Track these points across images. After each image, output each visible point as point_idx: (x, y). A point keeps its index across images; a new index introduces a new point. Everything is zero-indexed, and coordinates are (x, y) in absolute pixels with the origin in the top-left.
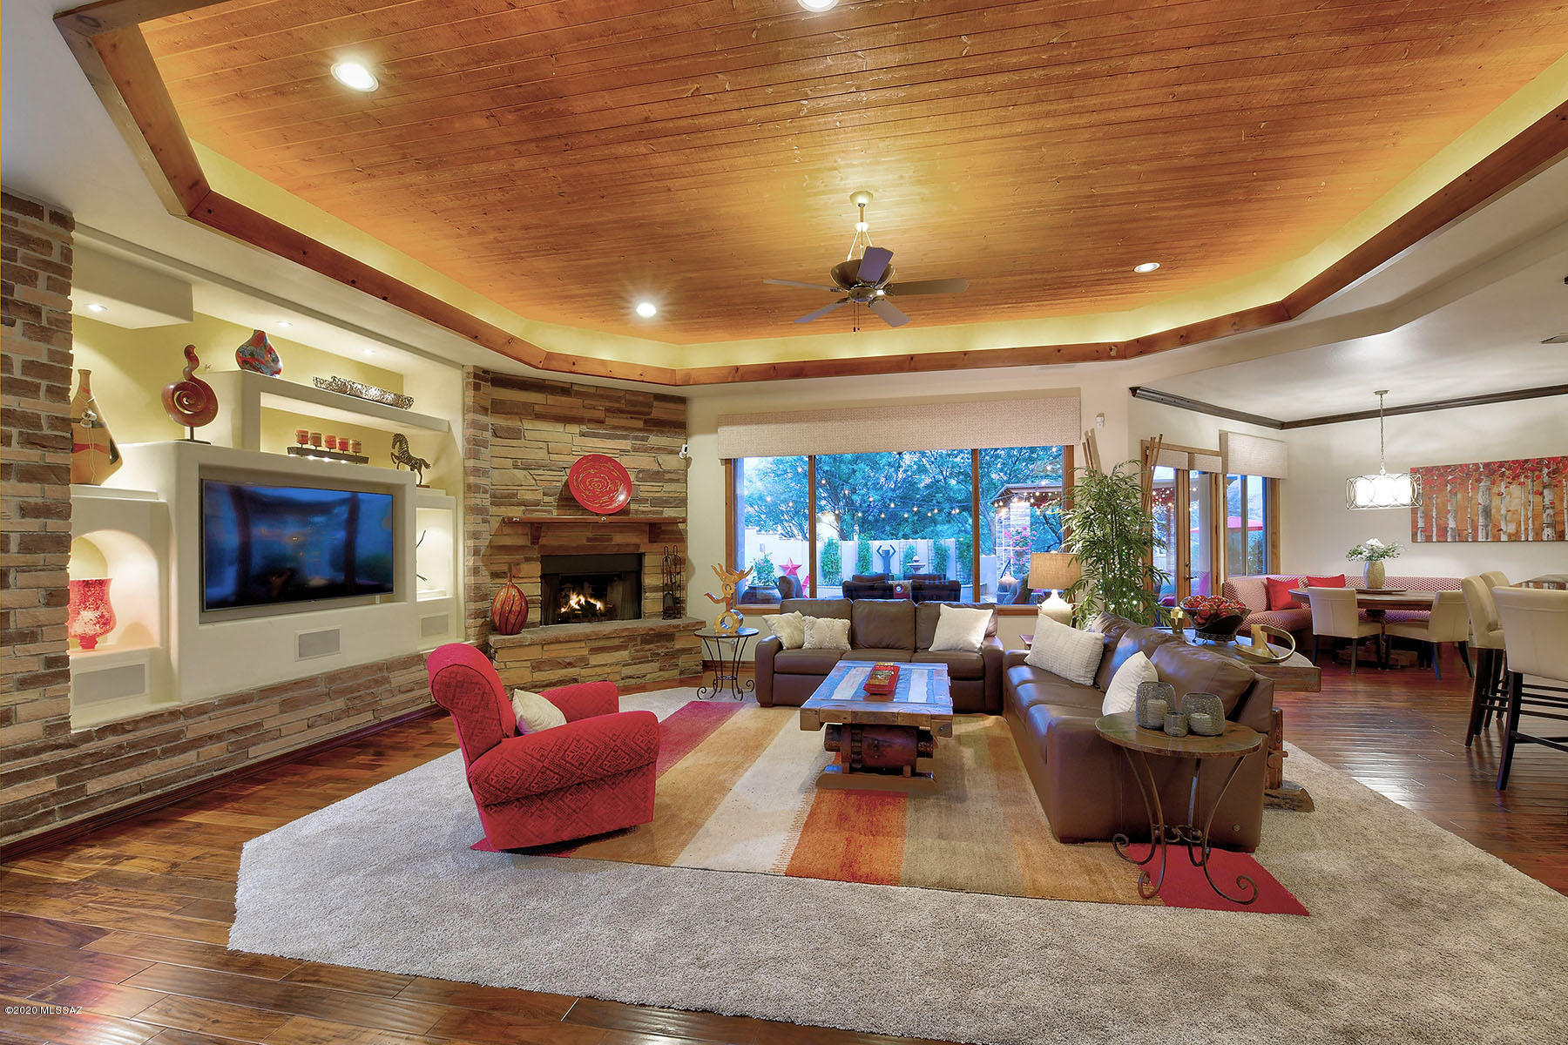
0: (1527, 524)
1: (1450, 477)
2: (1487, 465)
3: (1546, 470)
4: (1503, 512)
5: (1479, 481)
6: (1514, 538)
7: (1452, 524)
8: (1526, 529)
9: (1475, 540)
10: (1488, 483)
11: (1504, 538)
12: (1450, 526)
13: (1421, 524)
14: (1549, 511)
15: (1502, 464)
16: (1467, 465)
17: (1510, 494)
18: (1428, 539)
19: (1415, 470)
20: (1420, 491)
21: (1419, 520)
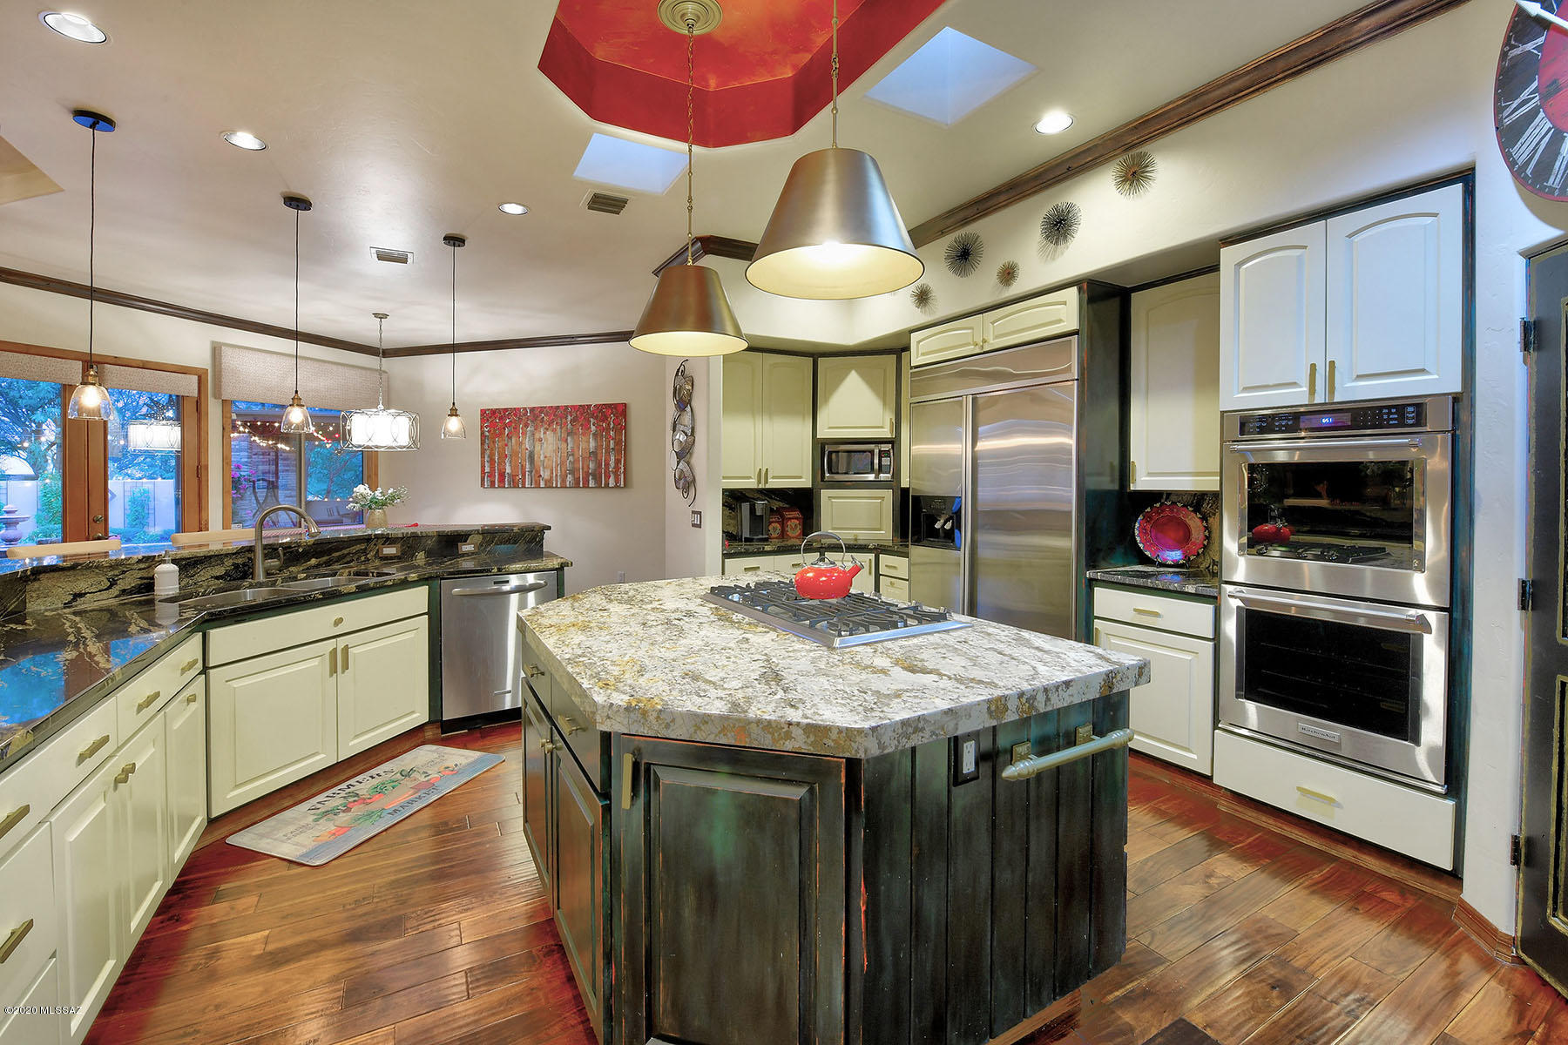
0: (557, 470)
1: (508, 421)
2: (532, 409)
3: (569, 418)
4: (542, 458)
5: (526, 425)
6: (549, 485)
7: (508, 470)
8: (556, 475)
9: (524, 487)
10: (533, 429)
11: (542, 485)
12: (507, 471)
13: (487, 469)
14: (571, 458)
15: (542, 409)
16: (519, 409)
17: (547, 440)
18: (492, 485)
19: (483, 412)
20: (487, 434)
21: (487, 464)
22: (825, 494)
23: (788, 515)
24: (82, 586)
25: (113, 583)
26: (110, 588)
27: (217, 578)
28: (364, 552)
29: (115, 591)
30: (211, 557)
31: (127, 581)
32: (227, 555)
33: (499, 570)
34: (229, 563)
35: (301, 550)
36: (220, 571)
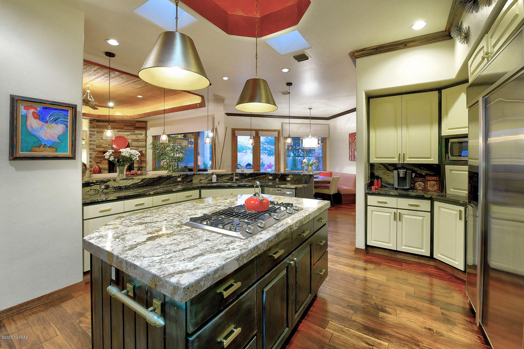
1: (356, 137)
12: (356, 155)
18: (352, 160)
19: (350, 134)
20: (350, 142)
21: (350, 153)
22: (447, 167)
23: (428, 178)
24: (201, 178)
25: (207, 178)
26: (206, 179)
27: (227, 180)
28: (265, 177)
29: (207, 180)
30: (226, 175)
31: (209, 178)
32: (229, 175)
33: (278, 186)
34: (230, 176)
35: (247, 175)
36: (228, 178)
